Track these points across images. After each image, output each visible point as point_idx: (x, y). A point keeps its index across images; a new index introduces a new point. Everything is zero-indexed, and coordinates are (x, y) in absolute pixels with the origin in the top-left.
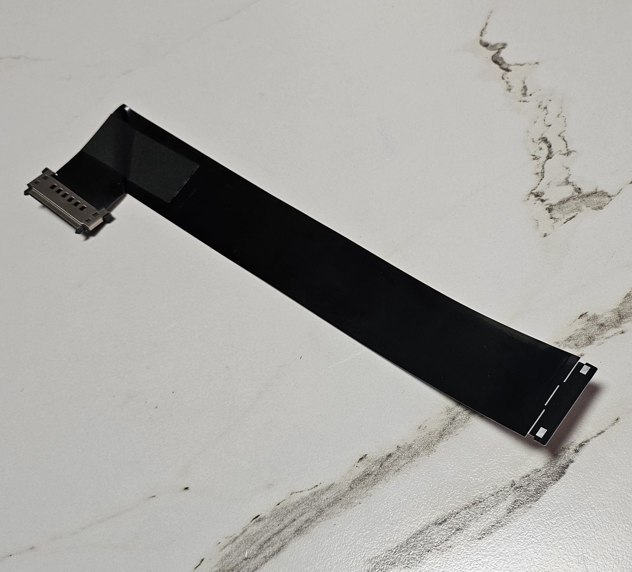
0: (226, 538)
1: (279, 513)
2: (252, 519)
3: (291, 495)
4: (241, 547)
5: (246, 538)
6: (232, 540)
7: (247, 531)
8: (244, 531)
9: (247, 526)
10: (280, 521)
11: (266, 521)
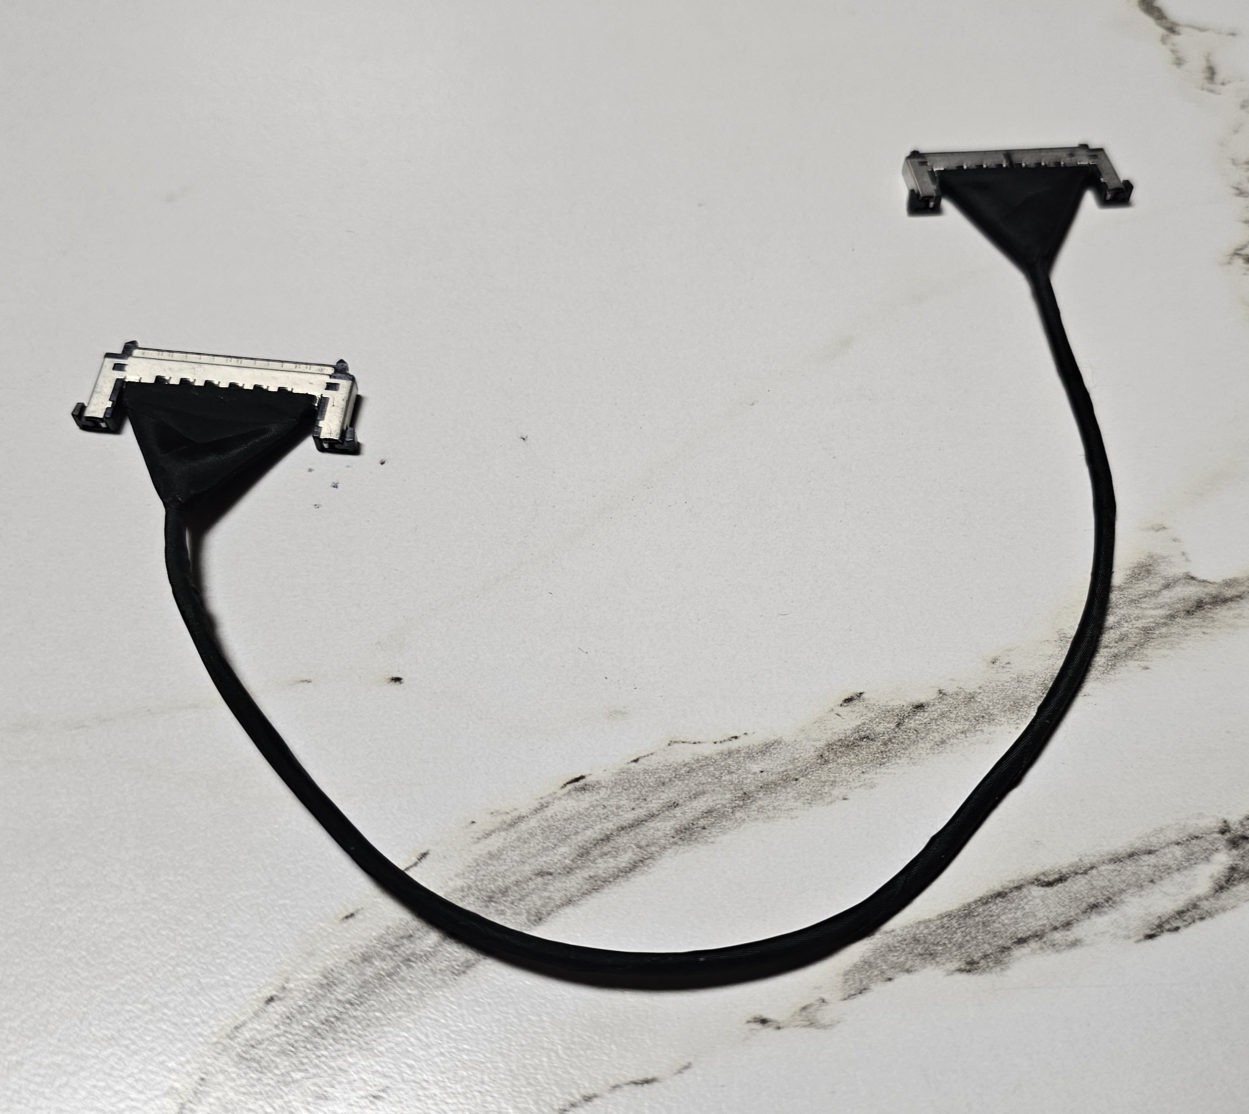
0: (492, 813)
1: (636, 781)
2: (565, 783)
3: (670, 747)
4: (530, 843)
5: (545, 824)
6: (508, 821)
7: (550, 807)
8: (542, 807)
9: (550, 795)
10: (638, 799)
11: (603, 793)
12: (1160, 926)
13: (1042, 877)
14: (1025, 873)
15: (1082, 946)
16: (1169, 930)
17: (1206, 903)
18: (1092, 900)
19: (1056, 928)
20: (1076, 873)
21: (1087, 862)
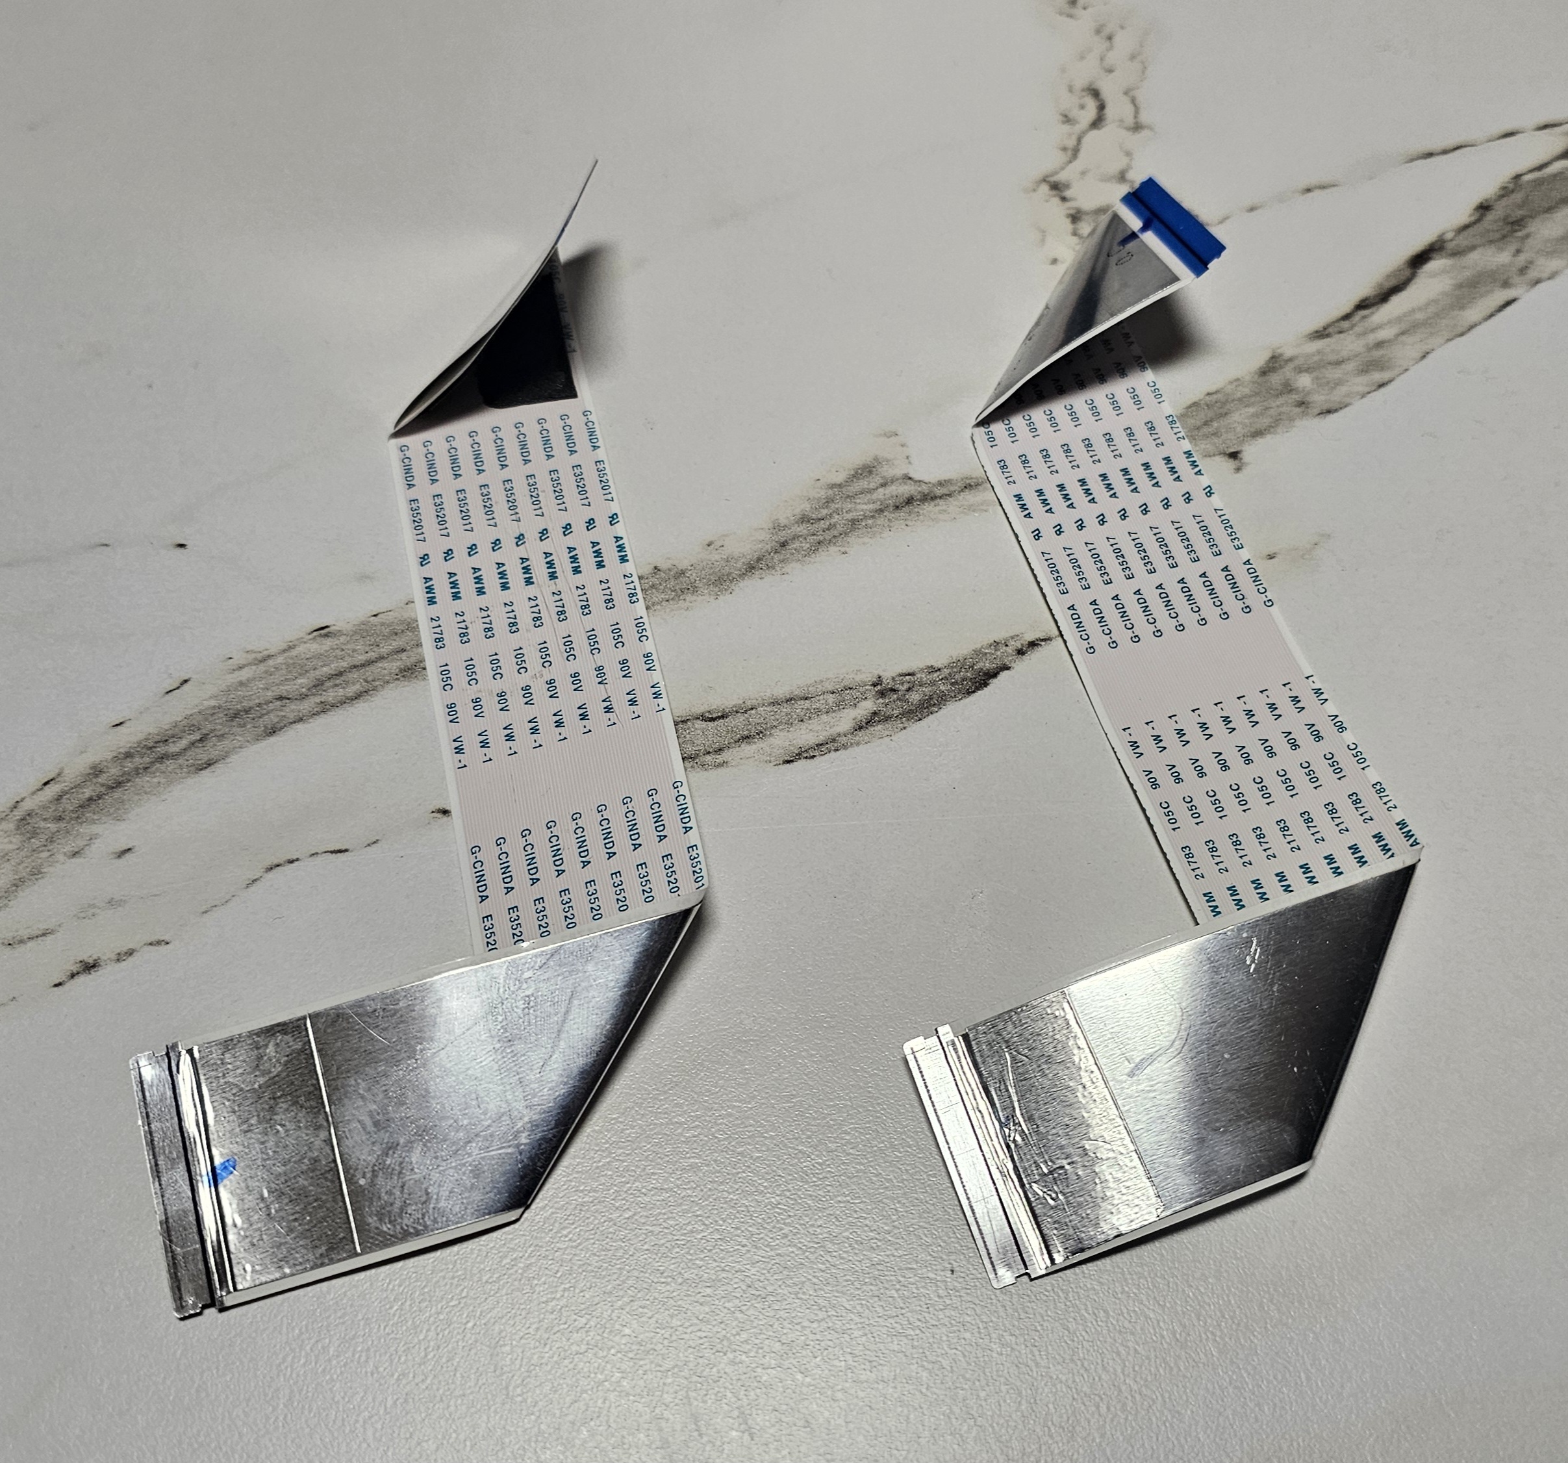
0: (246, 651)
1: (372, 632)
2: (311, 631)
3: (407, 606)
4: (275, 675)
5: (290, 661)
6: (260, 658)
7: (296, 649)
8: (290, 648)
9: (297, 641)
10: (372, 644)
11: (342, 639)
12: (799, 754)
13: (707, 714)
14: (693, 711)
15: (727, 766)
16: (806, 758)
17: (844, 738)
18: (746, 733)
19: (709, 753)
20: (737, 712)
21: (749, 704)
